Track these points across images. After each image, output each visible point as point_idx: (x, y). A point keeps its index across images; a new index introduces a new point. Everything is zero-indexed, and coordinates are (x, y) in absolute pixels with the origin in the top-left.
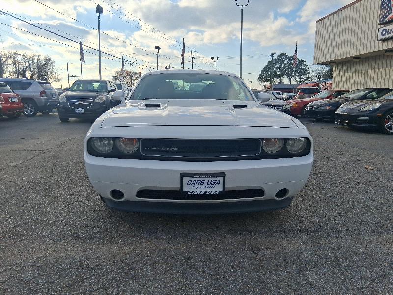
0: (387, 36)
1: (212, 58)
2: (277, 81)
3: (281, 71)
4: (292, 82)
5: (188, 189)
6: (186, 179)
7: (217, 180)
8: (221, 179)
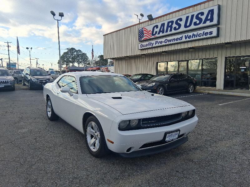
0: (143, 48)
1: (27, 48)
2: (71, 64)
3: (72, 59)
4: (80, 66)
5: (167, 139)
6: (168, 135)
7: (177, 133)
8: (178, 132)
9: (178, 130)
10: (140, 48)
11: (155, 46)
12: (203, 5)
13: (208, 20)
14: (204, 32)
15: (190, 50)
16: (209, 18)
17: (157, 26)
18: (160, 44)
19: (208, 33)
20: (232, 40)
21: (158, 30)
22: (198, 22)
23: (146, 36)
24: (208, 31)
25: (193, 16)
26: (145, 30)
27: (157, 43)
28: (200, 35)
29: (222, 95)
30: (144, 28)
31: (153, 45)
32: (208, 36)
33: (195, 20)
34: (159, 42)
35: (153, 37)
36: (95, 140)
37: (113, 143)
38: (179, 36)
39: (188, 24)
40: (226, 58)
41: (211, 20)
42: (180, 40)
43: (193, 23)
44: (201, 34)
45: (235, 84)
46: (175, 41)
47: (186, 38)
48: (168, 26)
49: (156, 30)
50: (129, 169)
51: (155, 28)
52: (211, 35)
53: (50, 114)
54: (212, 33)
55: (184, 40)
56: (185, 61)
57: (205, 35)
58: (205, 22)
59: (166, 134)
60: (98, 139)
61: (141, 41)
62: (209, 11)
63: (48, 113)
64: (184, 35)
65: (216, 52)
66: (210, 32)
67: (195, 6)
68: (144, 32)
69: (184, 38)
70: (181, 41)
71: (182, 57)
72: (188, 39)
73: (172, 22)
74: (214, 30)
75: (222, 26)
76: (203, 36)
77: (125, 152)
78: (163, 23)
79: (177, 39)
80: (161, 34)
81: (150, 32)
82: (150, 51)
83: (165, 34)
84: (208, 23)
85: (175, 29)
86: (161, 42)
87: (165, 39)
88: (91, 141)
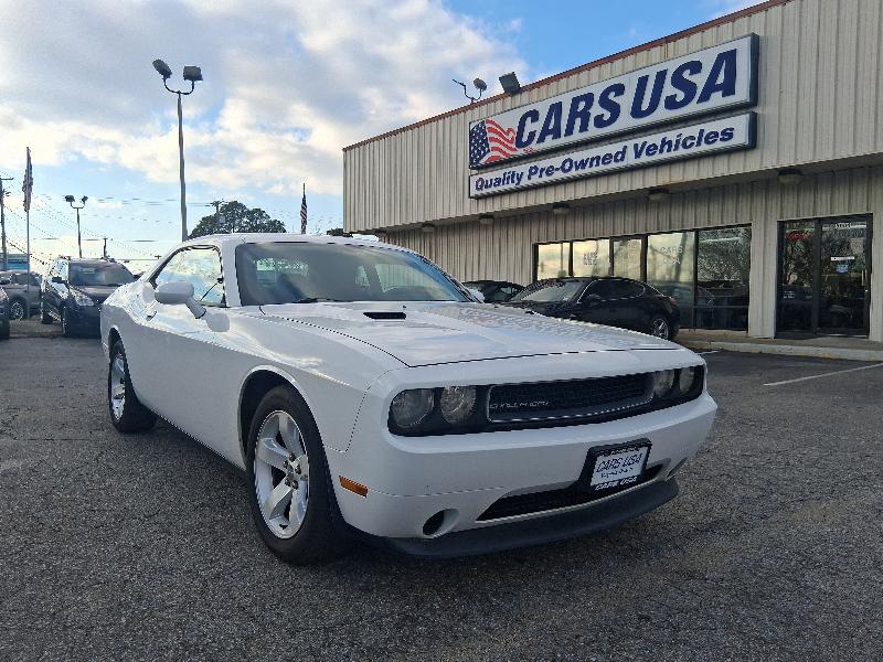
0: (485, 191)
1: (70, 199)
5: (597, 480)
6: (600, 459)
7: (638, 453)
8: (644, 450)
9: (644, 443)
10: (474, 192)
11: (530, 183)
12: (696, 37)
13: (717, 88)
14: (702, 131)
15: (653, 197)
16: (721, 79)
17: (534, 115)
18: (545, 178)
19: (716, 134)
20: (805, 158)
21: (538, 127)
22: (681, 96)
23: (494, 149)
24: (717, 126)
25: (661, 76)
26: (491, 130)
27: (535, 173)
28: (688, 143)
29: (771, 356)
30: (488, 122)
31: (519, 180)
32: (719, 145)
33: (669, 89)
34: (542, 170)
35: (521, 152)
36: (289, 489)
37: (362, 491)
38: (614, 148)
39: (645, 106)
40: (782, 225)
41: (729, 89)
42: (616, 161)
43: (663, 98)
44: (692, 138)
45: (815, 318)
46: (598, 164)
47: (638, 155)
48: (574, 114)
49: (530, 127)
50: (432, 609)
51: (529, 119)
52: (726, 140)
53: (119, 406)
54: (731, 136)
55: (630, 160)
56: (637, 236)
57: (707, 142)
58: (705, 97)
59: (593, 455)
60: (301, 484)
61: (478, 168)
62: (721, 57)
63: (115, 403)
64: (630, 144)
65: (744, 205)
66: (724, 133)
67: (668, 39)
68: (489, 135)
69: (631, 153)
70: (621, 164)
71: (625, 224)
72: (644, 159)
73: (589, 98)
74: (740, 124)
75: (765, 110)
76: (699, 144)
77: (419, 532)
78: (554, 101)
79: (607, 158)
80: (549, 142)
81: (511, 134)
82: (509, 203)
83: (563, 140)
84: (717, 100)
85: (600, 122)
86: (550, 171)
87: (563, 158)
88: (270, 495)
